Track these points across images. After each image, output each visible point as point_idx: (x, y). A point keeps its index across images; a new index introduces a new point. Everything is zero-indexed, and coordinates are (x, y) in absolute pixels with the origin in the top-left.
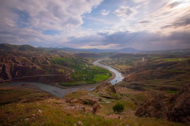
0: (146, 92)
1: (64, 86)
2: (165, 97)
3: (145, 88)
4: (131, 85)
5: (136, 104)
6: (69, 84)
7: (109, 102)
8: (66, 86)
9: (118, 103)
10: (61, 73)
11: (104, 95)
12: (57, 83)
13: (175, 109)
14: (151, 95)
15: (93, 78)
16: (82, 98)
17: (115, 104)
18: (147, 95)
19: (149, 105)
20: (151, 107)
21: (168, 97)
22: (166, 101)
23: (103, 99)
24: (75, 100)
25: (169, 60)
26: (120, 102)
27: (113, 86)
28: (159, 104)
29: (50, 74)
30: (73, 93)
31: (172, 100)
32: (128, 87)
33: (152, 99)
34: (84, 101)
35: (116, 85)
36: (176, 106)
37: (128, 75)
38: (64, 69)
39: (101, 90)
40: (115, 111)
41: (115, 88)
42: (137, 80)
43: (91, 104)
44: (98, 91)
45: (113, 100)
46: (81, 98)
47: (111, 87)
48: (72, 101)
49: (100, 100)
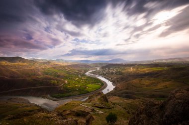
0: (137, 100)
1: (56, 98)
2: (155, 105)
3: (136, 96)
4: (122, 93)
5: (128, 113)
6: (61, 95)
7: (102, 112)
8: (58, 98)
9: (111, 113)
10: (54, 84)
11: (97, 105)
12: (49, 95)
13: (166, 116)
14: (141, 103)
15: (86, 88)
16: (75, 109)
17: (107, 114)
18: (138, 103)
19: (141, 113)
20: (143, 116)
21: (158, 105)
22: (157, 108)
23: (96, 109)
24: (68, 112)
25: (155, 69)
26: (113, 111)
27: (105, 95)
28: (150, 112)
29: (42, 86)
30: (66, 105)
31: (162, 107)
32: (119, 96)
33: (144, 107)
34: (76, 113)
35: (108, 94)
36: (166, 113)
37: (119, 84)
38: (57, 80)
39: (94, 100)
40: (108, 122)
41: (108, 97)
42: (127, 89)
43: (84, 115)
44: (91, 101)
45: (106, 110)
46: (73, 110)
47: (103, 97)
48: (64, 114)
49: (93, 110)
